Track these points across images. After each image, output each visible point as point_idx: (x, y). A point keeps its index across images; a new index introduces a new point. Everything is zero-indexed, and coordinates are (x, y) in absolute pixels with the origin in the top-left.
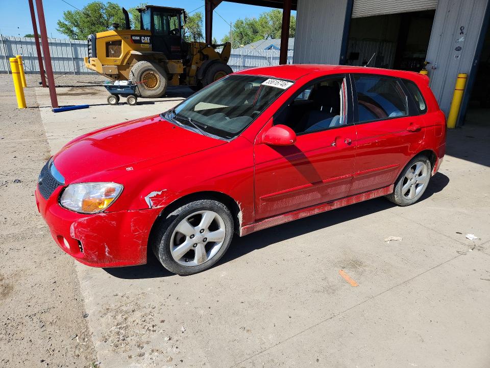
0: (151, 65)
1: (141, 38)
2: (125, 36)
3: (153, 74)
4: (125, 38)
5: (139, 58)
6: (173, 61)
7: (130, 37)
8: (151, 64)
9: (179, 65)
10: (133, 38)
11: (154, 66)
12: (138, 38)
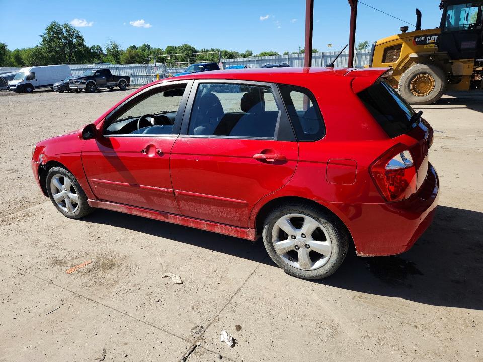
0: (428, 68)
1: (426, 39)
2: (406, 39)
3: (427, 78)
4: (406, 41)
5: (417, 60)
6: (460, 60)
7: (412, 38)
8: (428, 66)
9: (467, 65)
10: (416, 39)
11: (431, 68)
12: (423, 39)
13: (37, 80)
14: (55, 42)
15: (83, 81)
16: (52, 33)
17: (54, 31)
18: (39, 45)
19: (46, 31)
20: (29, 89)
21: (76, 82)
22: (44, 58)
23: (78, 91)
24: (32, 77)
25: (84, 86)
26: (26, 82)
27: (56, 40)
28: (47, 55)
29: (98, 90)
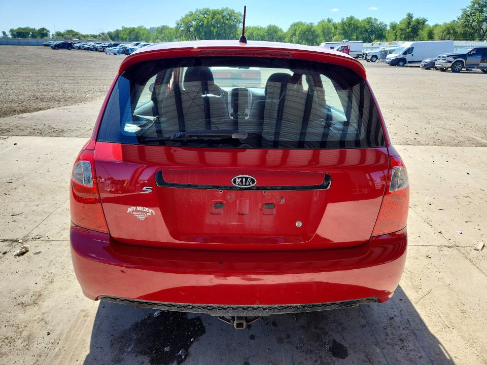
13: (412, 55)
14: (475, 15)
15: (451, 59)
16: (476, 6)
17: (479, 4)
18: (456, 19)
19: (471, 4)
20: (401, 63)
21: (443, 60)
22: (455, 33)
23: (442, 70)
24: (409, 51)
25: (450, 65)
26: (402, 56)
27: (478, 13)
28: (459, 30)
29: (471, 70)
